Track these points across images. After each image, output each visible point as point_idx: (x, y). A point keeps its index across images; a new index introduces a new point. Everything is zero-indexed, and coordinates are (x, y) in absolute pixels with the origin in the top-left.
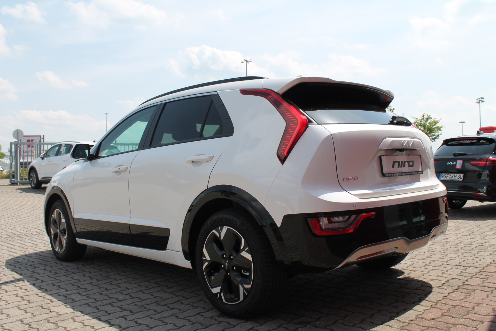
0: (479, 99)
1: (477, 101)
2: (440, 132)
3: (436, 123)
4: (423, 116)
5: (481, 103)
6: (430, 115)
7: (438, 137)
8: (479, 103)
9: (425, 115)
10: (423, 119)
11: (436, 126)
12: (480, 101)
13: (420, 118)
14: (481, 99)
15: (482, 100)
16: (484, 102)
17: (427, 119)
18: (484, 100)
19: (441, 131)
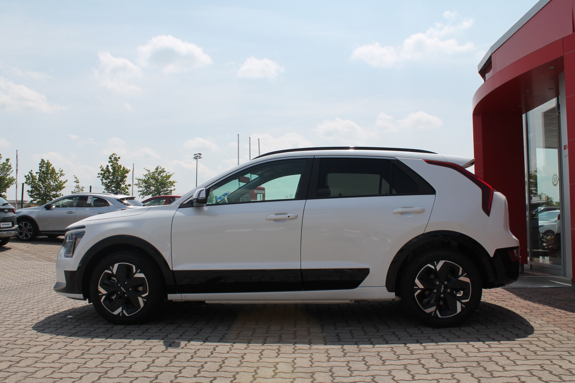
0: (197, 154)
1: (194, 157)
2: (173, 188)
3: (169, 177)
4: (157, 169)
5: (198, 159)
6: (164, 169)
7: (171, 192)
8: (197, 159)
9: (159, 167)
10: (156, 172)
11: (168, 181)
12: (197, 157)
13: (153, 170)
14: (198, 155)
15: (200, 156)
16: (201, 158)
17: (161, 172)
18: (201, 156)
19: (174, 186)
